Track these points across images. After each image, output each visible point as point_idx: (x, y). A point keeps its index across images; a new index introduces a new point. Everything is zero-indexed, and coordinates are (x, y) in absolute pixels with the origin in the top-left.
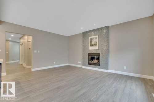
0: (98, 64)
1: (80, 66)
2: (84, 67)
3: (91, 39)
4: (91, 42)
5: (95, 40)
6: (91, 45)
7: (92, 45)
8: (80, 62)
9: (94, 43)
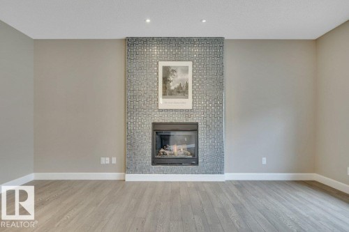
0: (192, 160)
1: (112, 176)
2: (130, 178)
3: (167, 71)
5: (179, 77)
8: (108, 159)
9: (177, 85)
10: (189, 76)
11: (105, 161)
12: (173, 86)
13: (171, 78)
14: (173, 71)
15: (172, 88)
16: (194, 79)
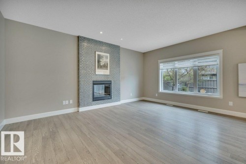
0: (109, 97)
4: (99, 62)
6: (98, 67)
7: (100, 67)
8: (67, 101)
9: (103, 64)
10: (108, 60)
11: (66, 102)
12: (102, 64)
13: (101, 60)
14: (102, 57)
15: (102, 65)
16: (110, 62)
